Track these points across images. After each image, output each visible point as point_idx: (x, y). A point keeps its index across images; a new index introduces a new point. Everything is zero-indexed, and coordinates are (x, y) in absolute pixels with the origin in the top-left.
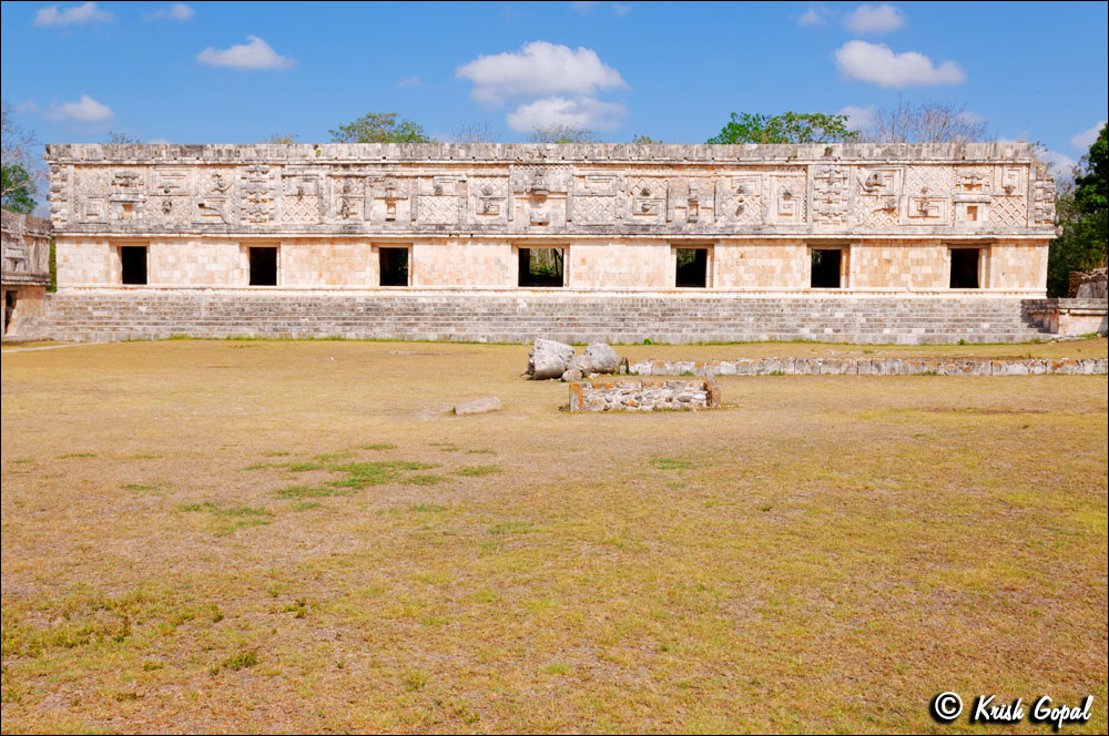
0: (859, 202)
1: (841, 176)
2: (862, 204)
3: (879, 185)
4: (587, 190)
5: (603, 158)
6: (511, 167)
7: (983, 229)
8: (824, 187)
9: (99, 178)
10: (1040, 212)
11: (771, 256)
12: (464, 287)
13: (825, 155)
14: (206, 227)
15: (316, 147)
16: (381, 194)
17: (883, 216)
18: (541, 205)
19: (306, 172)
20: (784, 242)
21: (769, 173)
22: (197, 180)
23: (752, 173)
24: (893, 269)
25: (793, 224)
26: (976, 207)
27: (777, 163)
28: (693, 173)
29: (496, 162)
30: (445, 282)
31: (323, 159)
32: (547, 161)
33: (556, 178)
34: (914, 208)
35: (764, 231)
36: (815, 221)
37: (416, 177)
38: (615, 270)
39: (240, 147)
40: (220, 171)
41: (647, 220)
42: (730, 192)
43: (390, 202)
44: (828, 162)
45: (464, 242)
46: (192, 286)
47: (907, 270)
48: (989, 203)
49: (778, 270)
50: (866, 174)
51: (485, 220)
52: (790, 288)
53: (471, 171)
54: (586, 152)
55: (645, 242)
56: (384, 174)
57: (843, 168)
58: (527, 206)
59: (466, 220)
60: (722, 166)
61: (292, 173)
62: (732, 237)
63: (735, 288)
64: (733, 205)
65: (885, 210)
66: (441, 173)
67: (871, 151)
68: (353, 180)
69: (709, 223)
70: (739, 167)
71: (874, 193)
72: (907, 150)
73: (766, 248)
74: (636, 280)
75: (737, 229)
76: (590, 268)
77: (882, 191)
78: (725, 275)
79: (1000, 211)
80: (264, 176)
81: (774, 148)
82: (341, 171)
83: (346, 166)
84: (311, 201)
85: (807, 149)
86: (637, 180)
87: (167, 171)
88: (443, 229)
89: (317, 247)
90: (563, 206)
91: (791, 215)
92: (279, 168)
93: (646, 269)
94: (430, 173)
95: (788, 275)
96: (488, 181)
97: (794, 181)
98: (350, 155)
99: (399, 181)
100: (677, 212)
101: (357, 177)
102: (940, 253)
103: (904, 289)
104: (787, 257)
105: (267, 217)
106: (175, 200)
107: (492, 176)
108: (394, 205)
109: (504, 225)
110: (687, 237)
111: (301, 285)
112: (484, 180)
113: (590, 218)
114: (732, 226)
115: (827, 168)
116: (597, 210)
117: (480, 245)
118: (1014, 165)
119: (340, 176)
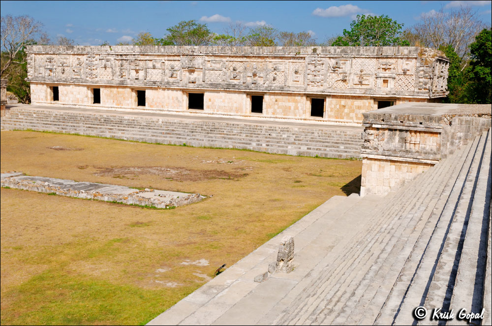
0: (329, 76)
1: (320, 63)
2: (331, 77)
3: (339, 68)
4: (211, 68)
5: (217, 53)
6: (181, 56)
7: (390, 92)
8: (312, 67)
9: (42, 59)
10: (421, 84)
11: (289, 102)
12: (164, 109)
13: (314, 52)
14: (75, 80)
15: (110, 47)
16: (133, 67)
17: (341, 83)
18: (192, 74)
19: (107, 58)
20: (295, 95)
21: (288, 61)
22: (72, 60)
23: (281, 60)
24: (346, 110)
25: (299, 86)
26: (387, 80)
27: (291, 56)
28: (255, 60)
29: (175, 54)
30: (157, 107)
31: (113, 52)
32: (195, 54)
33: (198, 62)
34: (357, 80)
35: (285, 89)
36: (308, 85)
37: (146, 60)
38: (222, 104)
39: (85, 47)
40: (80, 57)
41: (235, 82)
42: (270, 70)
43: (137, 71)
44: (315, 56)
45: (164, 89)
46: (72, 104)
47: (353, 111)
48: (395, 78)
49: (292, 108)
50: (333, 61)
51: (171, 80)
52: (298, 117)
53: (166, 58)
54: (210, 50)
55: (235, 92)
56: (134, 59)
57: (322, 59)
58: (187, 74)
59: (164, 80)
60: (267, 57)
61: (102, 58)
62: (270, 91)
63: (273, 116)
64: (271, 76)
65: (342, 80)
66: (155, 59)
67: (335, 50)
68: (124, 61)
69: (262, 85)
70: (275, 57)
71: (337, 72)
72: (353, 50)
73: (287, 97)
74: (231, 110)
75: (273, 88)
76: (213, 103)
77: (340, 71)
78: (269, 109)
79: (400, 82)
80: (93, 59)
81: (290, 49)
82: (120, 58)
83: (121, 55)
84: (109, 70)
85: (305, 49)
86: (231, 63)
87: (63, 56)
88: (155, 83)
89: (112, 89)
90: (202, 74)
91: (298, 81)
92: (98, 56)
93: (235, 105)
94: (151, 59)
95: (297, 111)
96: (173, 63)
97: (299, 65)
98: (122, 50)
99: (140, 62)
100: (248, 78)
101: (125, 60)
102: (369, 103)
103: (351, 121)
104: (296, 102)
105: (94, 76)
106: (66, 68)
107: (174, 60)
108: (138, 72)
109: (178, 83)
110: (251, 91)
111: (107, 106)
112: (171, 62)
113: (212, 80)
114: (271, 86)
115: (313, 59)
116: (215, 77)
117: (170, 91)
118: (408, 58)
119: (119, 60)
